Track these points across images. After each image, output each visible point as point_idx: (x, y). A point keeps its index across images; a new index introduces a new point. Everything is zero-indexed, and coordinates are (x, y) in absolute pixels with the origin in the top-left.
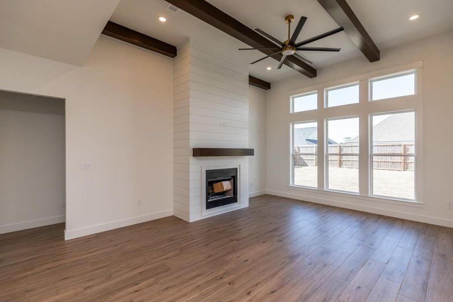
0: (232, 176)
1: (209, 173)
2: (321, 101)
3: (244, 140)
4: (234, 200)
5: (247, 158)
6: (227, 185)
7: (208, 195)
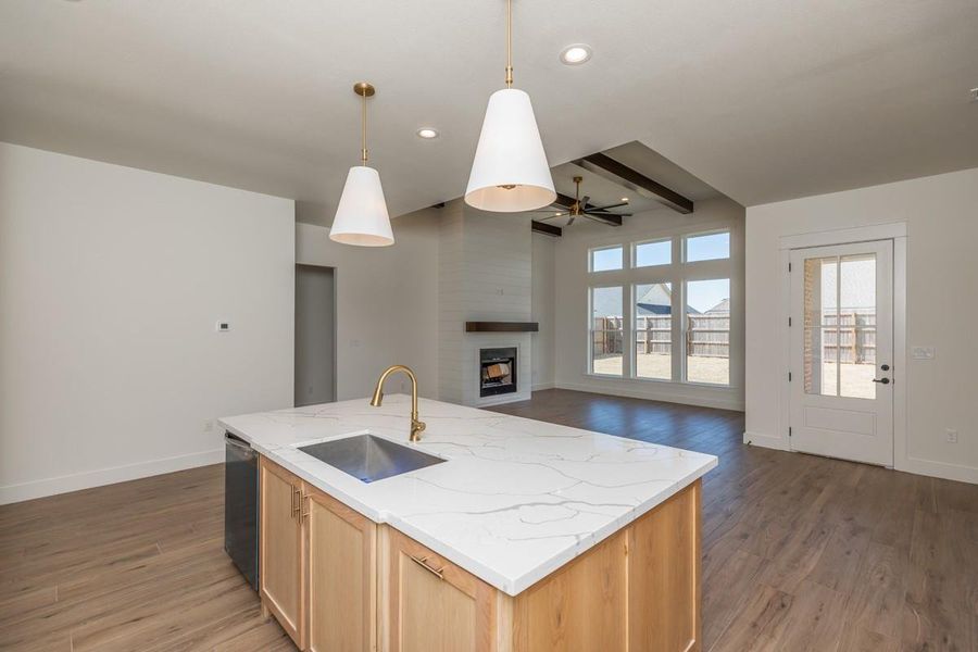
0: (511, 358)
1: (484, 353)
2: (627, 258)
3: (524, 311)
4: (512, 388)
5: (528, 335)
6: (504, 369)
7: (482, 380)
